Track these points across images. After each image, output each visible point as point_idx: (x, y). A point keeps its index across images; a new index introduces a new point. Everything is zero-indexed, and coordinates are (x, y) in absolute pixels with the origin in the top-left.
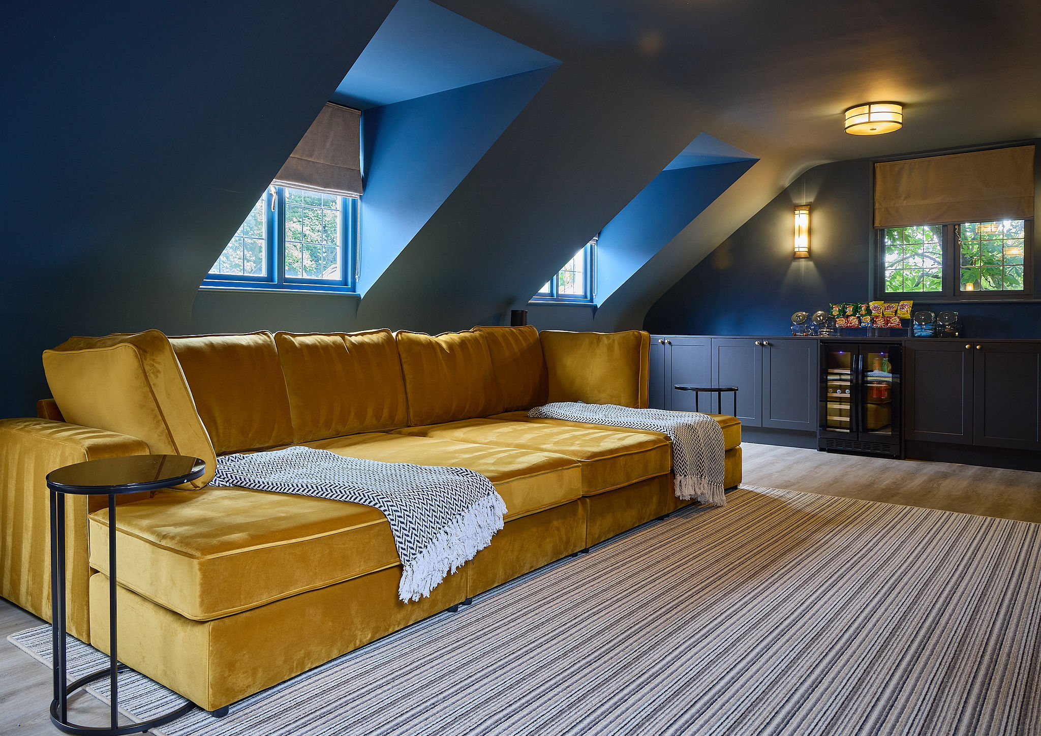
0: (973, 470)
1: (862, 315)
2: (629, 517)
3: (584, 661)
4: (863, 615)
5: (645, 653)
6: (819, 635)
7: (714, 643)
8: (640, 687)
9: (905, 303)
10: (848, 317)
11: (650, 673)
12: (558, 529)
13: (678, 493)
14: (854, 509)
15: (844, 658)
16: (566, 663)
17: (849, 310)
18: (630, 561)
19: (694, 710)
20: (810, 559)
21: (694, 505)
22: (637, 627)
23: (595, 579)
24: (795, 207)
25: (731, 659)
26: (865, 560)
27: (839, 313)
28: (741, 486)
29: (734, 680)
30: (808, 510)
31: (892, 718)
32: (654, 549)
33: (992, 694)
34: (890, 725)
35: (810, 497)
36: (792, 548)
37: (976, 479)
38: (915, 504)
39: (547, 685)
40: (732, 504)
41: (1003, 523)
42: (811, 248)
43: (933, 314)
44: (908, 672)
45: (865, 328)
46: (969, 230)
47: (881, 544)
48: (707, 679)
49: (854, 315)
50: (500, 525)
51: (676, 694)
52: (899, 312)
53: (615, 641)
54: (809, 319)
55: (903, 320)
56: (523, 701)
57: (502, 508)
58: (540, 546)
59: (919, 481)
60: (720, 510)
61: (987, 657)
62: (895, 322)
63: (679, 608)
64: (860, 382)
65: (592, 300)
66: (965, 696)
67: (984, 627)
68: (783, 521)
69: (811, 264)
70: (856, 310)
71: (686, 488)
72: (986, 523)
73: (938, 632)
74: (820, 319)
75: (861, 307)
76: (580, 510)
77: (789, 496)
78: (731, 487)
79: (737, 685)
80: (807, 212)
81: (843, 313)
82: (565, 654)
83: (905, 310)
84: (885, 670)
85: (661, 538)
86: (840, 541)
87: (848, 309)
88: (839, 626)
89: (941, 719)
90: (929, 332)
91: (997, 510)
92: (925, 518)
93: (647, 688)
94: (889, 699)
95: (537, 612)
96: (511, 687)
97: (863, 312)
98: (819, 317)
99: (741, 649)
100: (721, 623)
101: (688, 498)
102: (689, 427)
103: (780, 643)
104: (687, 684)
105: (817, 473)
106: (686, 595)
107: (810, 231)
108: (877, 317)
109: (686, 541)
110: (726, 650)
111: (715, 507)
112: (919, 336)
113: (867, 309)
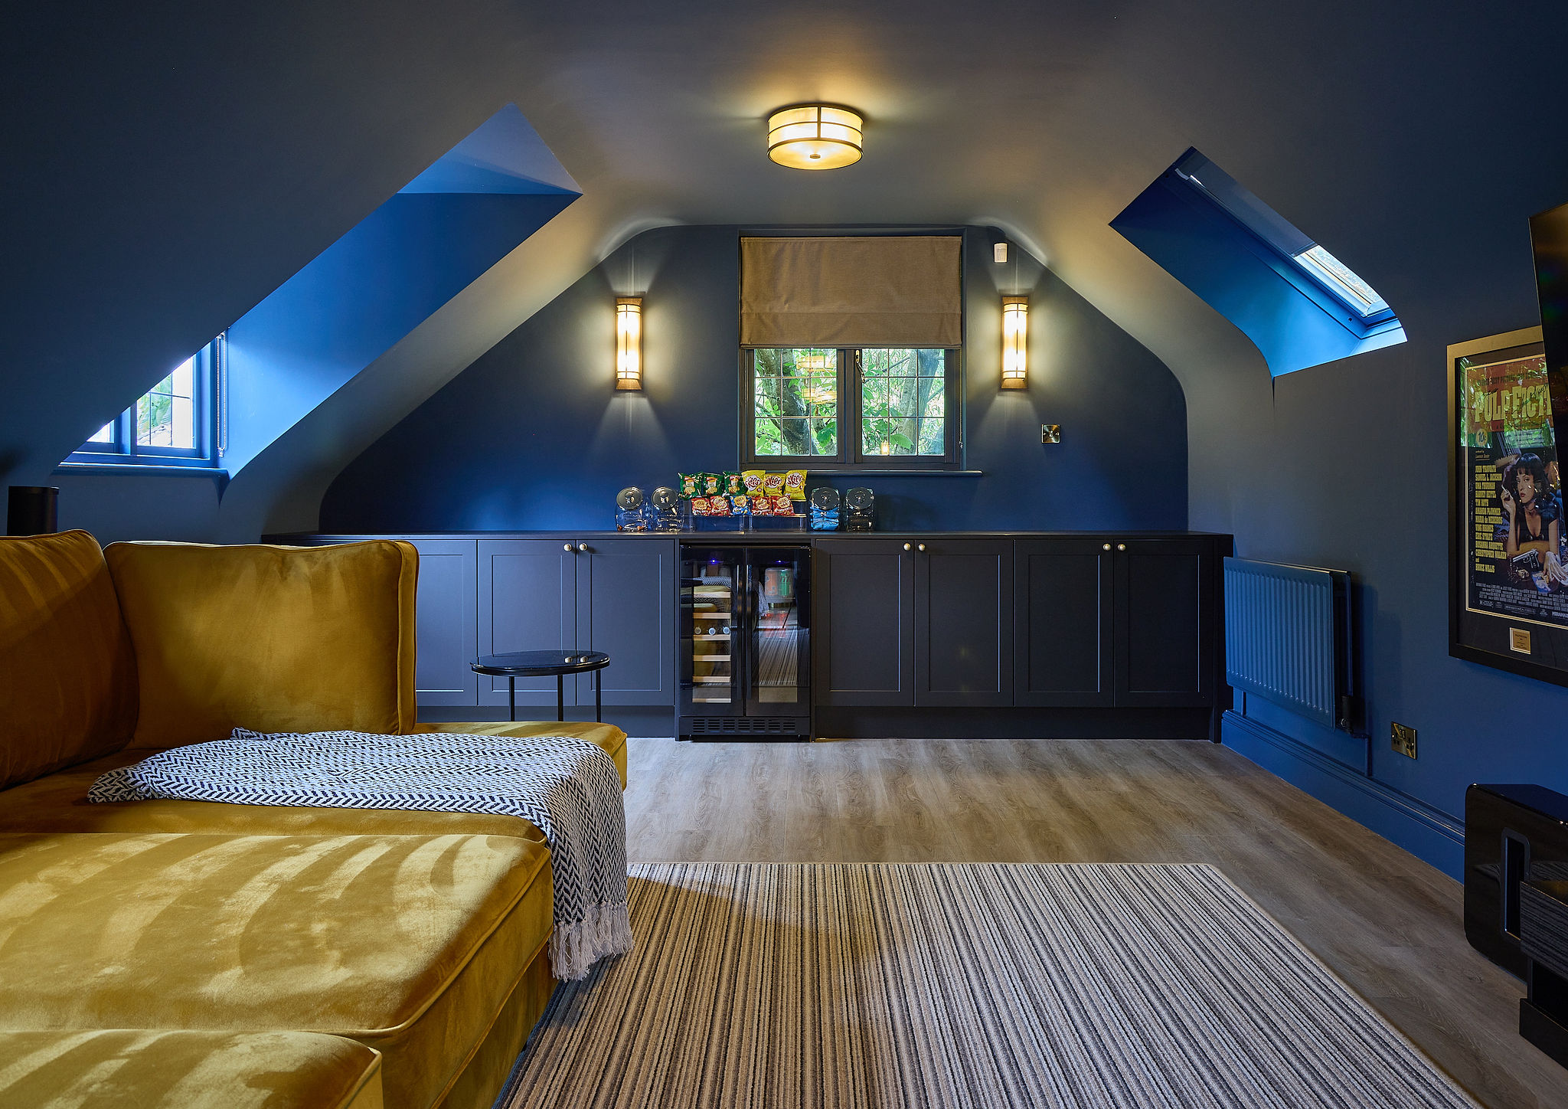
24: (616, 300)
27: (696, 490)
42: (645, 375)
69: (644, 402)
81: (701, 487)
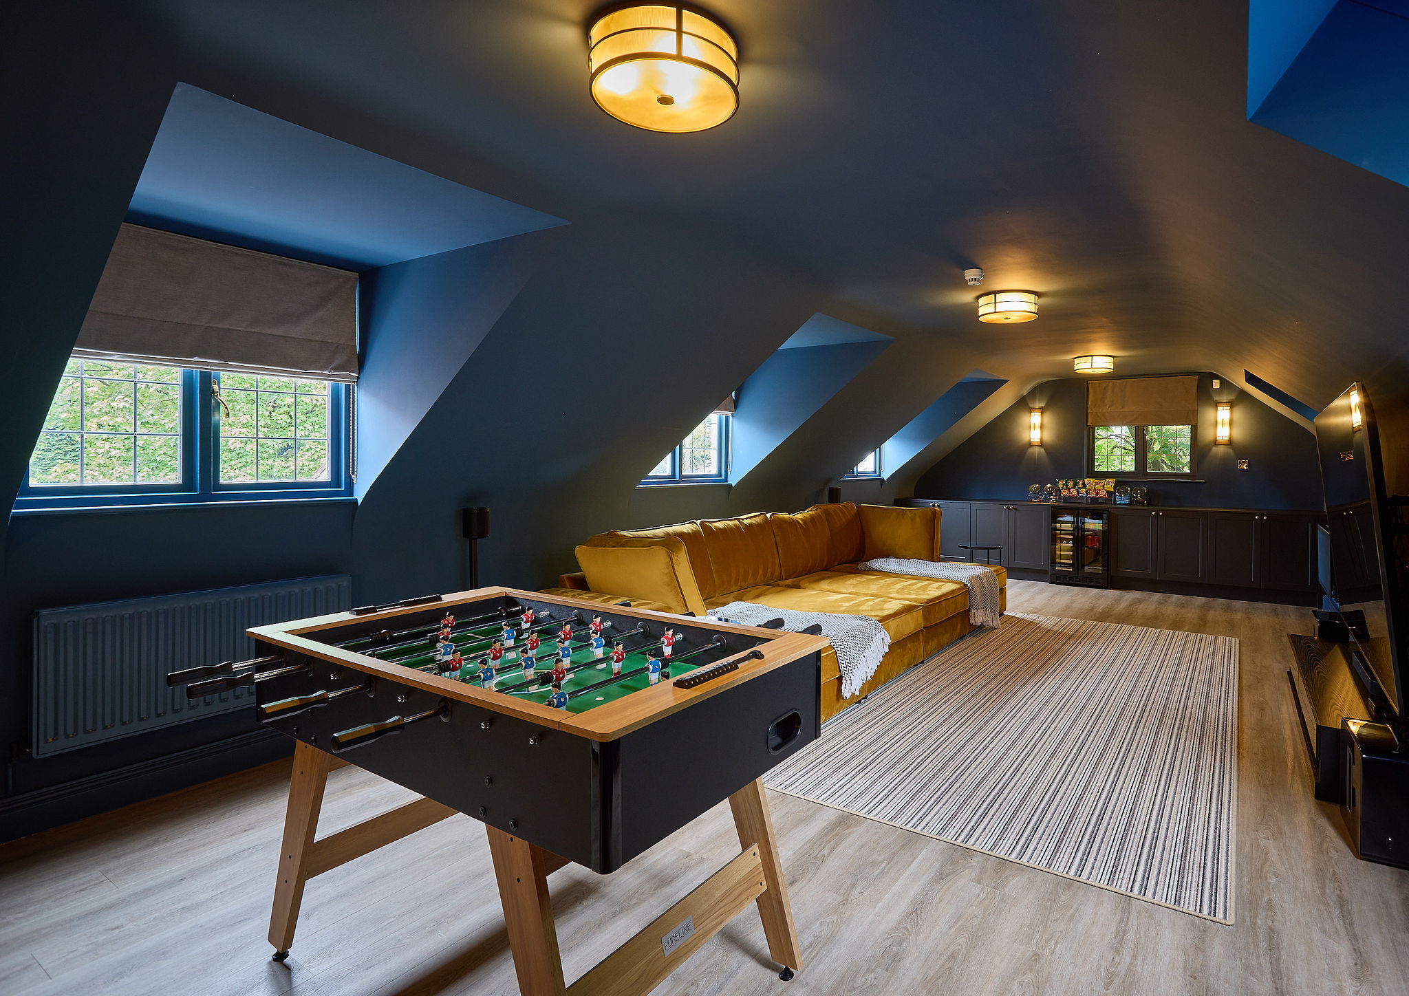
0: (1157, 596)
1: (1079, 488)
2: (945, 638)
3: (954, 728)
4: (1107, 695)
5: (987, 721)
6: (1084, 707)
7: (1025, 715)
8: (993, 739)
9: (1110, 480)
10: (1069, 489)
11: (995, 731)
12: (910, 649)
13: (972, 621)
14: (1084, 627)
15: (1101, 719)
16: (945, 729)
17: (1071, 484)
18: (954, 668)
19: (1027, 749)
20: (1066, 662)
21: (981, 628)
22: (976, 707)
23: (937, 680)
25: (1038, 723)
26: (1100, 661)
28: (1005, 613)
29: (1044, 734)
30: (1056, 629)
31: (1134, 747)
32: (966, 659)
33: (1184, 733)
34: (1133, 751)
35: (1054, 620)
36: (1053, 655)
37: (1160, 603)
38: (1124, 623)
39: (940, 741)
40: (1004, 626)
41: (1181, 634)
43: (1129, 489)
44: (1138, 724)
45: (1082, 497)
46: (1153, 431)
47: (1107, 651)
48: (1029, 733)
49: (1074, 487)
50: (887, 650)
51: (1015, 741)
52: (1105, 486)
53: (967, 716)
54: (1041, 489)
55: (1108, 492)
56: (931, 749)
57: (888, 640)
58: (902, 661)
59: (1122, 606)
60: (999, 630)
61: (1179, 715)
62: (1103, 493)
63: (997, 696)
64: (1080, 535)
65: (880, 475)
66: (1170, 735)
67: (1176, 699)
68: (1041, 637)
70: (1075, 485)
71: (978, 617)
72: (1170, 635)
73: (1151, 702)
74: (1050, 490)
75: (1079, 482)
76: (921, 637)
77: (1040, 619)
78: (1001, 614)
79: (1047, 735)
80: (1040, 414)
82: (941, 724)
83: (1110, 484)
84: (1125, 724)
85: (967, 651)
86: (1082, 649)
87: (1069, 483)
88: (1094, 701)
89: (1159, 746)
90: (1127, 501)
91: (1176, 625)
92: (1132, 632)
93: (997, 740)
94: (1130, 739)
95: (911, 701)
96: (919, 743)
97: (1081, 486)
98: (1049, 488)
99: (1042, 716)
100: (1025, 703)
101: (978, 625)
102: (978, 577)
103: (1063, 713)
104: (1019, 736)
105: (1053, 601)
106: (998, 687)
107: (1042, 427)
108: (1090, 490)
109: (983, 653)
110: (1034, 718)
111: (993, 629)
112: (1119, 504)
113: (1084, 483)
